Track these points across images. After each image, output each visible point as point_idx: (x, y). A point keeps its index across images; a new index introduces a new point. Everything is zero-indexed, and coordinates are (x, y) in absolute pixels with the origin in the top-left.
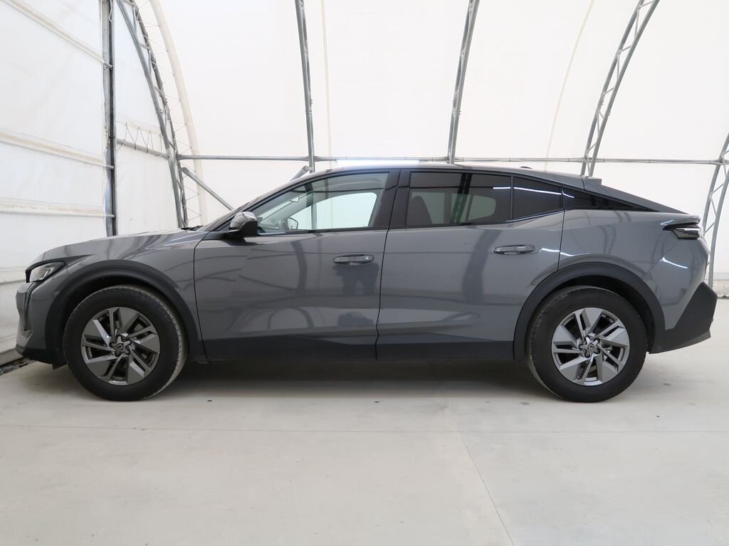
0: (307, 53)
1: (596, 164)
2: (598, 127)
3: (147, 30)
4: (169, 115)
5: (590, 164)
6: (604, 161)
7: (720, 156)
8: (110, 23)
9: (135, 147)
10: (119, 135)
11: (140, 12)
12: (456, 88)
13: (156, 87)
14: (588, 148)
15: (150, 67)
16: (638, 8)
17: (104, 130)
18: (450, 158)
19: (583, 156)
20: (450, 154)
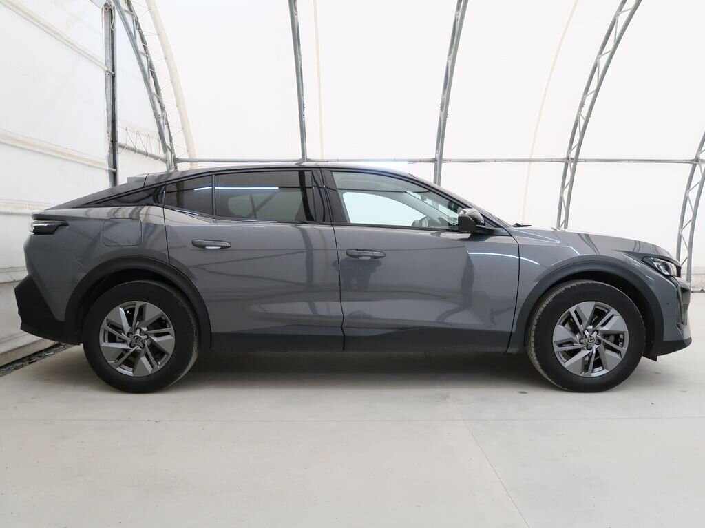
0: (301, 59)
1: (579, 164)
2: (580, 128)
3: (146, 38)
4: (166, 120)
5: (572, 164)
6: (585, 161)
7: (696, 156)
8: (112, 32)
9: (135, 151)
10: (121, 139)
11: (139, 21)
12: (444, 93)
13: (155, 92)
14: (570, 148)
15: (149, 75)
16: (617, 15)
17: (107, 135)
18: (438, 160)
19: (565, 156)
20: (438, 155)
